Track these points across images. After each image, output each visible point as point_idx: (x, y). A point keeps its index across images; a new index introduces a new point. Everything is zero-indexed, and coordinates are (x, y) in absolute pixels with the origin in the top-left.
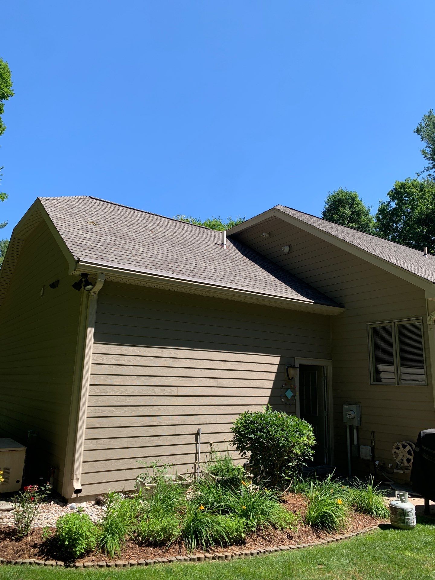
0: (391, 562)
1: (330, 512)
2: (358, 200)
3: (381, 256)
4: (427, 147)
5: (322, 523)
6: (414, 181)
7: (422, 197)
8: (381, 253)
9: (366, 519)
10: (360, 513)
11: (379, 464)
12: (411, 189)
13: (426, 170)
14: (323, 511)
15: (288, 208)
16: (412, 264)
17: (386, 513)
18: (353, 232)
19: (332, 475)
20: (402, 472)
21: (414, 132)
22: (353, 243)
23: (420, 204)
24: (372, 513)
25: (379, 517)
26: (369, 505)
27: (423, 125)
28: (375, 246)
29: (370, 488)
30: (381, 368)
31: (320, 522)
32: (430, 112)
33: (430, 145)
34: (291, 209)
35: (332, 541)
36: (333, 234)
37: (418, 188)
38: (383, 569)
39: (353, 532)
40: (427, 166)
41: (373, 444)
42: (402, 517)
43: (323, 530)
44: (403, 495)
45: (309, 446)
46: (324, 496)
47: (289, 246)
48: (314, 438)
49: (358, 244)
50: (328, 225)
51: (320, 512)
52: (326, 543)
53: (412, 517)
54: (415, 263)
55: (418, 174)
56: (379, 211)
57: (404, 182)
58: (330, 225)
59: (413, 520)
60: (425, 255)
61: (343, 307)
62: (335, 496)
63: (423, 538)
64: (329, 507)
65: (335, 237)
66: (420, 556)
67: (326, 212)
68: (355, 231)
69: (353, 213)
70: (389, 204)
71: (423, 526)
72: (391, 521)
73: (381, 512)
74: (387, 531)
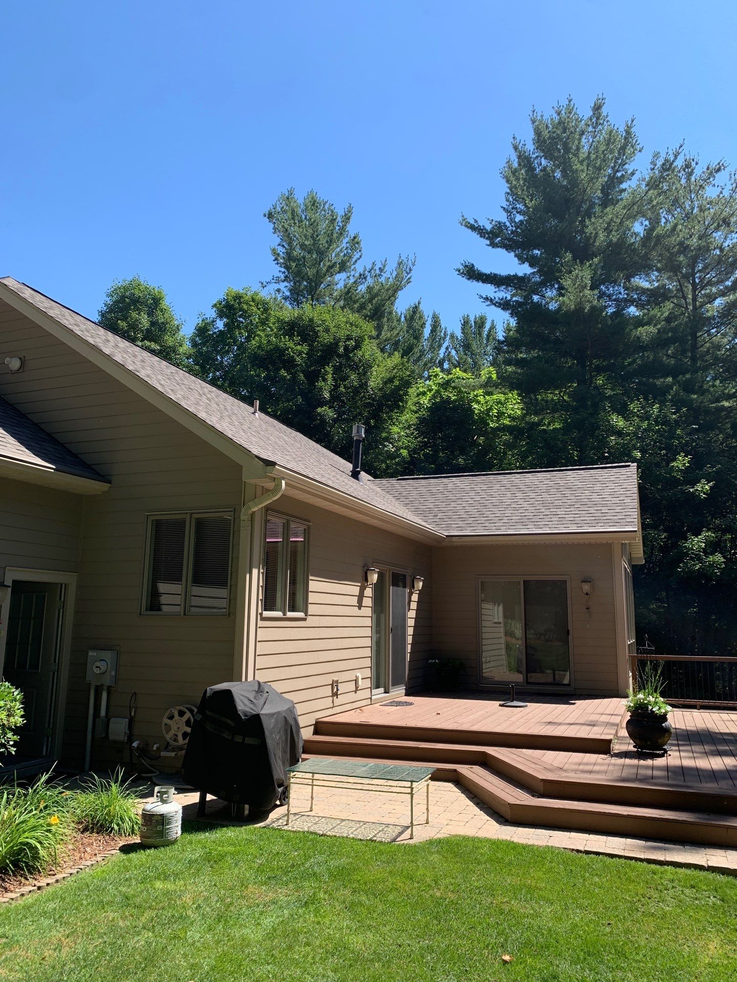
0: (128, 905)
1: (33, 842)
2: (165, 303)
3: (183, 404)
4: (279, 245)
5: (16, 864)
6: (256, 294)
7: (265, 322)
8: (184, 398)
9: (100, 841)
10: (91, 833)
11: (138, 747)
12: (250, 305)
13: (274, 281)
14: (20, 843)
15: (28, 287)
16: (231, 424)
17: (135, 826)
18: (145, 355)
19: (48, 775)
20: (173, 754)
21: (265, 216)
22: (138, 374)
23: (259, 332)
24: (113, 829)
25: (123, 834)
26: (109, 816)
27: (278, 209)
28: (178, 386)
29: (114, 788)
30: (163, 587)
31: (11, 862)
32: (291, 192)
33: (284, 244)
34: (33, 290)
35: (30, 891)
36: (107, 351)
37: (260, 306)
38: (113, 920)
39: (73, 867)
40: (277, 276)
41: (133, 714)
42: (159, 828)
43: (15, 875)
44: (166, 793)
45: (10, 729)
46: (27, 814)
47: (20, 358)
48: (22, 713)
49: (148, 376)
50: (100, 333)
51: (13, 845)
52: (17, 897)
53: (176, 825)
54: (237, 423)
55: (262, 284)
56: (197, 330)
57: (242, 292)
58: (104, 336)
59: (176, 829)
60: (255, 412)
61: (109, 482)
62: (48, 812)
63: (189, 855)
64: (32, 833)
65: (108, 357)
66: (177, 886)
67: (106, 312)
68: (148, 354)
69: (153, 324)
70: (213, 322)
71: (191, 835)
72: (142, 837)
73: (127, 825)
74: (133, 855)
